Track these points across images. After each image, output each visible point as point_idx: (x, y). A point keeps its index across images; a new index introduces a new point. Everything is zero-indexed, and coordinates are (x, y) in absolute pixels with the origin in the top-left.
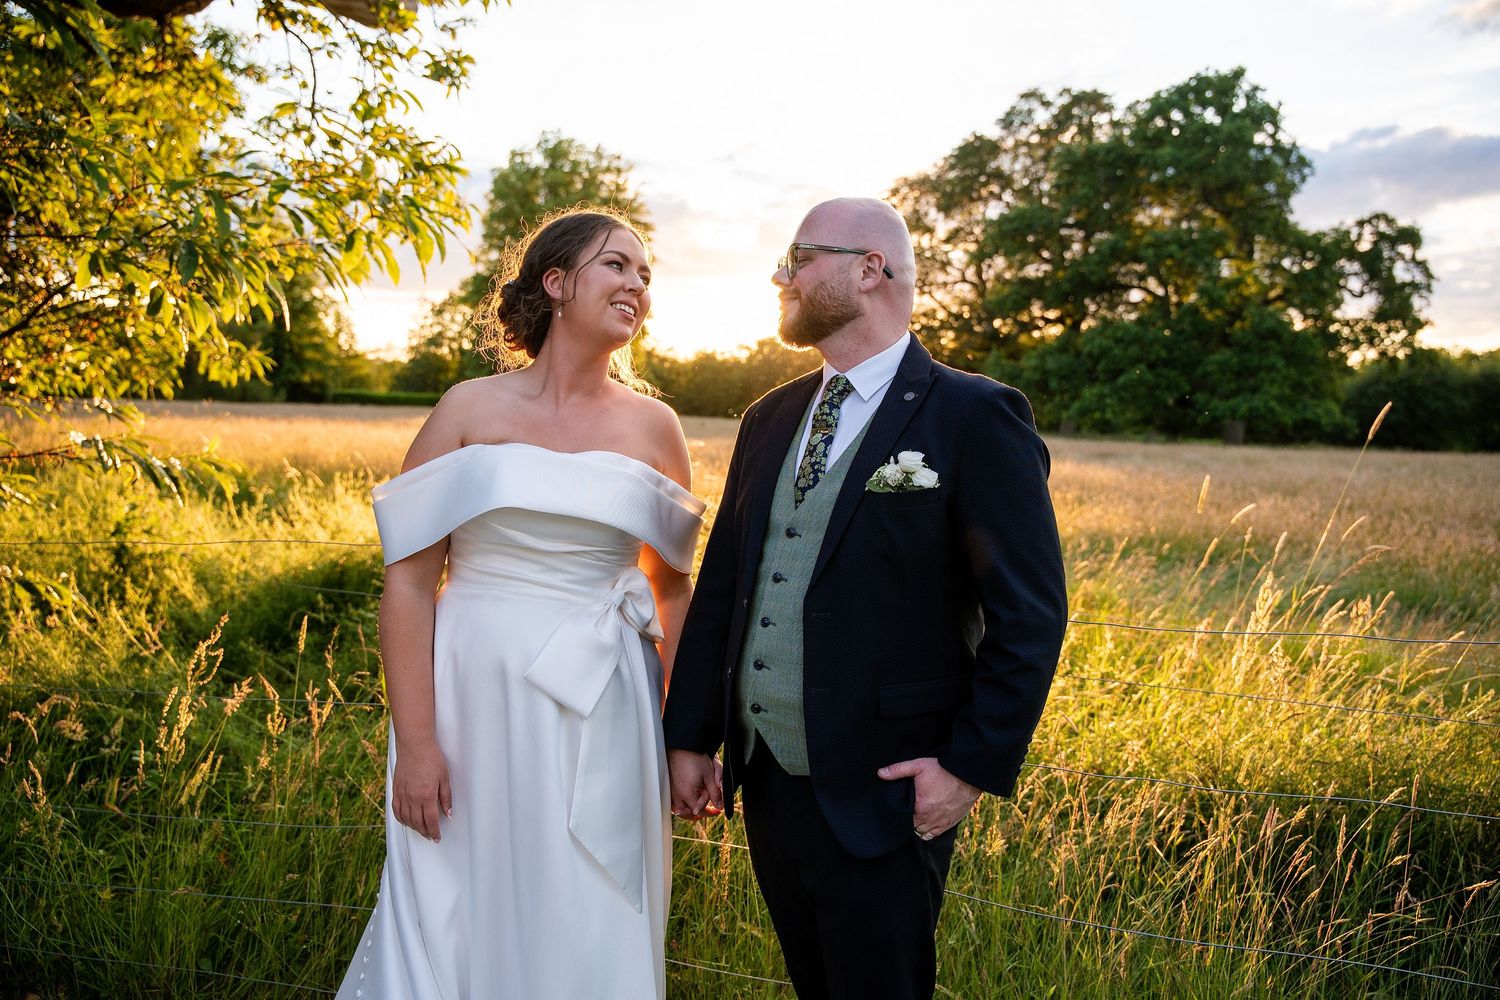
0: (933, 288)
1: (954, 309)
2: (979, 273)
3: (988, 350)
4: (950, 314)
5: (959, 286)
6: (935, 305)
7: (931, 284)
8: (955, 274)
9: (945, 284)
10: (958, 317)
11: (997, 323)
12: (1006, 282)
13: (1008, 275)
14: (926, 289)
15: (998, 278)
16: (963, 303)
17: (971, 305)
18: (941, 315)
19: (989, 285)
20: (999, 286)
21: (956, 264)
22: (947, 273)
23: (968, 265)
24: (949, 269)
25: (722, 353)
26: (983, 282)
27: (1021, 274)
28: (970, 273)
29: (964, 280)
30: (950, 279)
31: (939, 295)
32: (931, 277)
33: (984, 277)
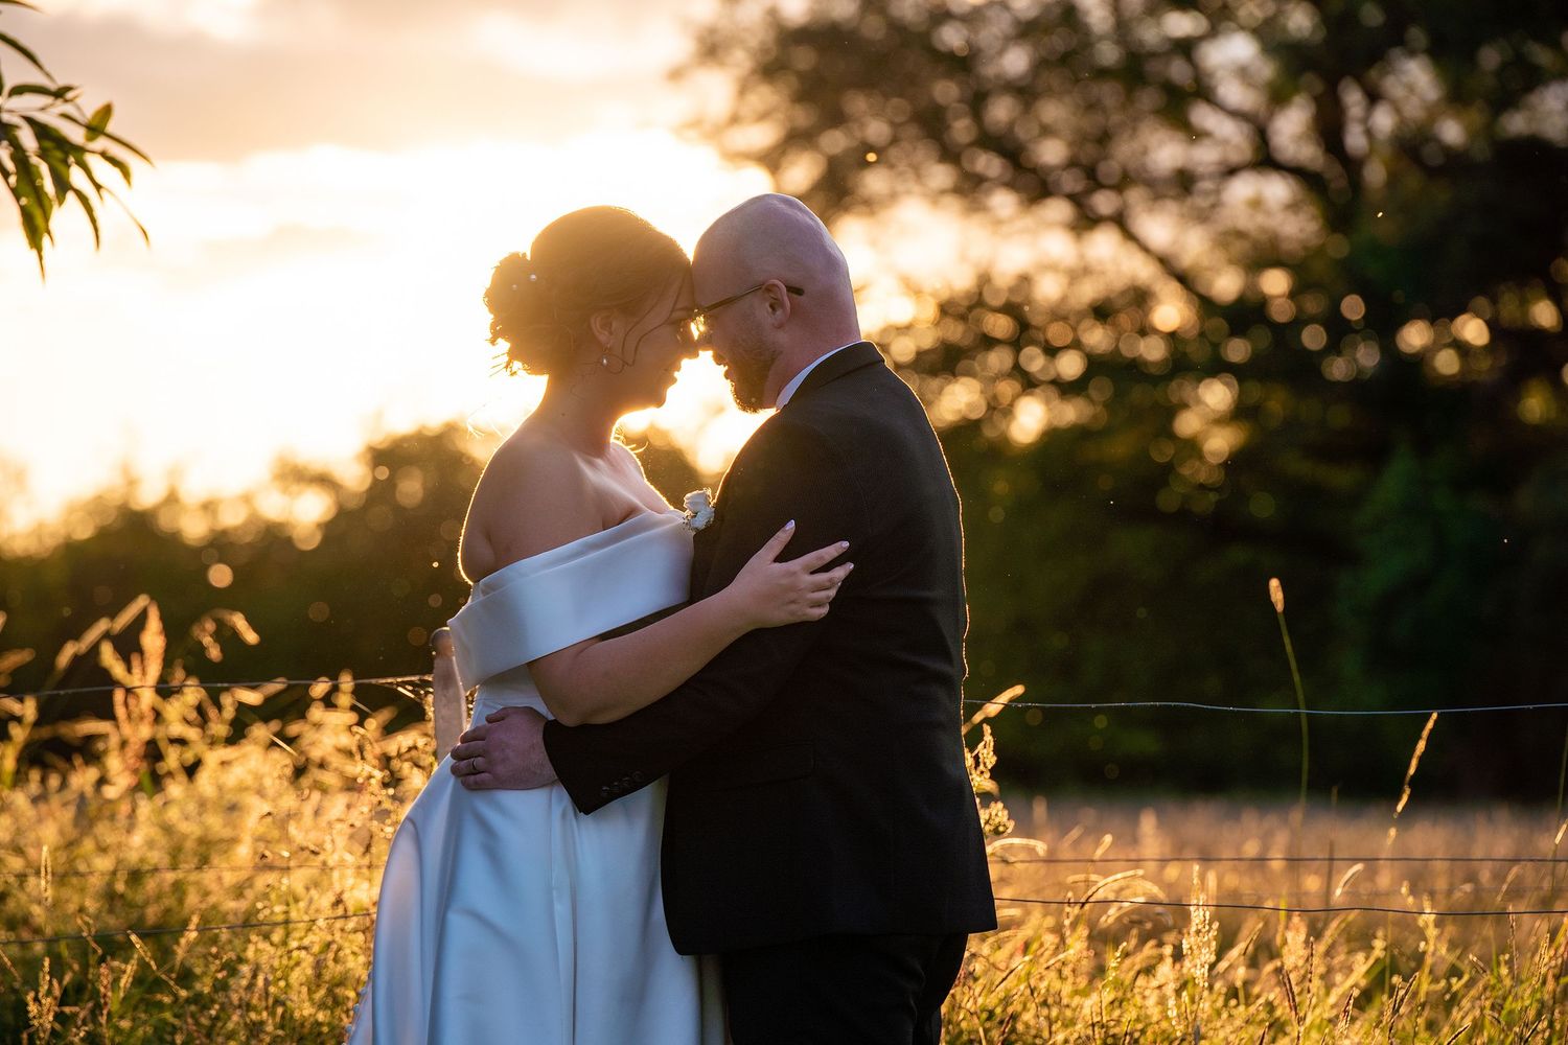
0: (1135, 196)
1: (1226, 285)
2: (1328, 128)
3: (1374, 455)
4: (1206, 304)
5: (1242, 189)
6: (1141, 269)
7: (1125, 181)
8: (1225, 134)
9: (1184, 182)
10: (1246, 314)
11: (1415, 336)
12: (1454, 163)
13: (1452, 132)
14: (1104, 202)
15: (1412, 146)
16: (1261, 255)
17: (1300, 268)
18: (1171, 312)
19: (1375, 174)
20: (1413, 181)
21: (1233, 93)
22: (1195, 135)
23: (1278, 97)
24: (1203, 116)
25: (209, 507)
26: (1352, 165)
27: (1516, 124)
28: (1292, 128)
29: (1265, 159)
30: (1205, 156)
31: (1159, 227)
32: (1123, 151)
33: (1355, 140)
